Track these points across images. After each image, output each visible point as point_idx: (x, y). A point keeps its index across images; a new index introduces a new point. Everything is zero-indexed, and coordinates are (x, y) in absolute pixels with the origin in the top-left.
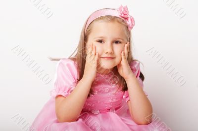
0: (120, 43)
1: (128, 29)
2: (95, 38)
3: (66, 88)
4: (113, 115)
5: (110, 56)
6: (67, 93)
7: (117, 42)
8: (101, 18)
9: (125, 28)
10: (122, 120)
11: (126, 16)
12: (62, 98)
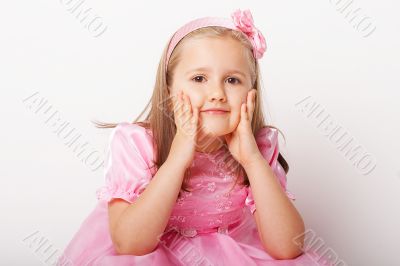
0: (240, 82)
1: (254, 55)
2: (188, 73)
3: (129, 184)
4: (224, 239)
5: (219, 106)
6: (132, 195)
7: (233, 81)
8: (199, 31)
9: (247, 53)
10: (243, 248)
11: (249, 30)
12: (122, 205)
